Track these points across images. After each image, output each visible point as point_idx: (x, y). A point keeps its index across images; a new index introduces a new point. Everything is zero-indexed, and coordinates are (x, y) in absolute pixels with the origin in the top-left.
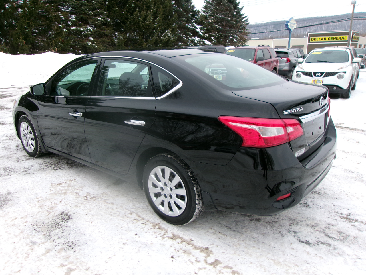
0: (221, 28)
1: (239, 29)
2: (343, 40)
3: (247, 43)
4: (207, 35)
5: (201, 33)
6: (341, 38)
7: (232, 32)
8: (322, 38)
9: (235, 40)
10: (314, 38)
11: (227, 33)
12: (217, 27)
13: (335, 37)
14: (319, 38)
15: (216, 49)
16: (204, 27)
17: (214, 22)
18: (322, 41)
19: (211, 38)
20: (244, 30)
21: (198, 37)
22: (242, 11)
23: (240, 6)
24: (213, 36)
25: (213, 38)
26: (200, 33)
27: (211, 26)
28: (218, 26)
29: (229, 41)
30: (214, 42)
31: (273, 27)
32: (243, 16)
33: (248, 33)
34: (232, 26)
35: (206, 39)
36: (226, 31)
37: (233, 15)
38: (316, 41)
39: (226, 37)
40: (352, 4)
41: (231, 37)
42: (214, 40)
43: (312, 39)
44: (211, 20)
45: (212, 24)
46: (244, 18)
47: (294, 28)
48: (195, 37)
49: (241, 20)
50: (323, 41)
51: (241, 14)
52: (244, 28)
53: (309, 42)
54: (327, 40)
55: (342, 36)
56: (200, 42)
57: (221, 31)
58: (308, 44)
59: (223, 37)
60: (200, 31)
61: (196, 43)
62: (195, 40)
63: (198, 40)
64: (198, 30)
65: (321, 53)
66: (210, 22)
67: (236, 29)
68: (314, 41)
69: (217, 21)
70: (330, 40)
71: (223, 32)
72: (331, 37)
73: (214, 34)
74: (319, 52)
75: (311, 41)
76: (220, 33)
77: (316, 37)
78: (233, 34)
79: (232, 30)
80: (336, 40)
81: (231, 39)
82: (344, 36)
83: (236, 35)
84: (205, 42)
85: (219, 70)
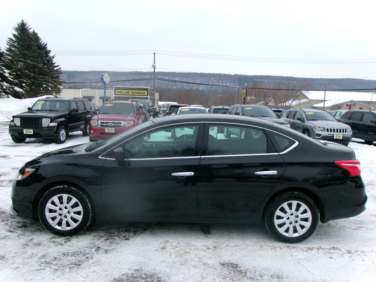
0: (32, 74)
1: (53, 78)
2: (143, 94)
3: (62, 92)
4: (17, 81)
5: (11, 78)
6: (142, 93)
7: (45, 80)
8: (126, 92)
9: (50, 89)
10: (119, 91)
11: (40, 81)
12: (27, 73)
13: (136, 91)
14: (124, 92)
15: (83, 101)
16: (13, 72)
17: (24, 68)
18: (126, 94)
19: (23, 85)
20: (58, 79)
21: (6, 83)
22: (53, 60)
23: (51, 55)
24: (24, 83)
25: (24, 85)
26: (9, 78)
27: (21, 72)
28: (29, 72)
29: (43, 90)
30: (25, 89)
31: (66, 76)
32: (55, 65)
33: (62, 83)
34: (45, 74)
35: (16, 85)
36: (39, 79)
37: (44, 62)
38: (121, 94)
39: (40, 85)
40: (153, 67)
41: (44, 86)
42: (25, 86)
43: (117, 91)
44: (21, 65)
45: (22, 69)
46: (56, 66)
47: (108, 82)
48: (3, 82)
49: (53, 69)
50: (128, 94)
51: (53, 63)
52: (57, 77)
53: (115, 94)
54: (130, 94)
55: (142, 92)
56: (9, 88)
57: (33, 77)
58: (114, 96)
59: (35, 84)
60: (9, 76)
61: (5, 89)
62: (4, 86)
63: (8, 86)
64: (7, 75)
65: (188, 110)
66: (19, 68)
67: (50, 77)
68: (119, 93)
69: (27, 67)
70: (133, 94)
71: (35, 79)
72: (133, 91)
73: (25, 81)
74: (187, 109)
75: (116, 93)
76: (32, 80)
77: (121, 91)
78: (47, 83)
79: (46, 78)
80: (137, 94)
81: (45, 87)
82: (144, 91)
83: (50, 83)
84: (15, 89)
85: (110, 123)
